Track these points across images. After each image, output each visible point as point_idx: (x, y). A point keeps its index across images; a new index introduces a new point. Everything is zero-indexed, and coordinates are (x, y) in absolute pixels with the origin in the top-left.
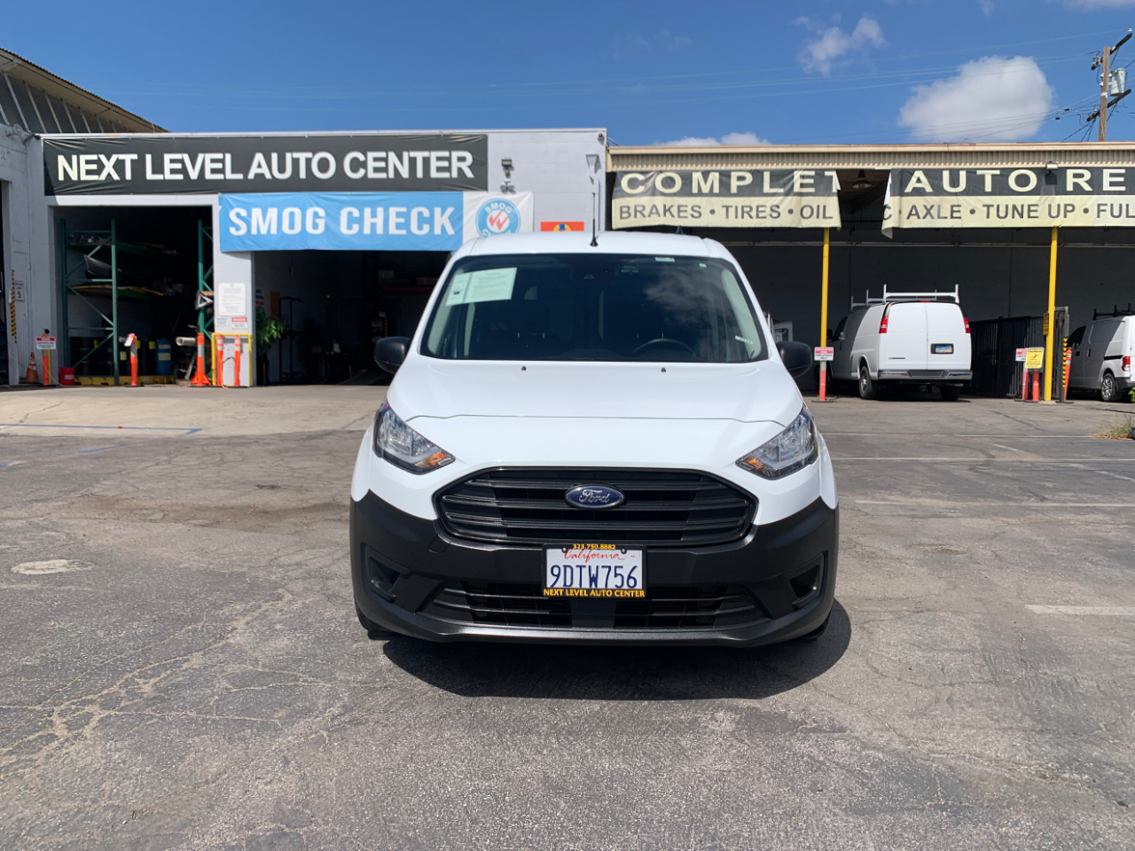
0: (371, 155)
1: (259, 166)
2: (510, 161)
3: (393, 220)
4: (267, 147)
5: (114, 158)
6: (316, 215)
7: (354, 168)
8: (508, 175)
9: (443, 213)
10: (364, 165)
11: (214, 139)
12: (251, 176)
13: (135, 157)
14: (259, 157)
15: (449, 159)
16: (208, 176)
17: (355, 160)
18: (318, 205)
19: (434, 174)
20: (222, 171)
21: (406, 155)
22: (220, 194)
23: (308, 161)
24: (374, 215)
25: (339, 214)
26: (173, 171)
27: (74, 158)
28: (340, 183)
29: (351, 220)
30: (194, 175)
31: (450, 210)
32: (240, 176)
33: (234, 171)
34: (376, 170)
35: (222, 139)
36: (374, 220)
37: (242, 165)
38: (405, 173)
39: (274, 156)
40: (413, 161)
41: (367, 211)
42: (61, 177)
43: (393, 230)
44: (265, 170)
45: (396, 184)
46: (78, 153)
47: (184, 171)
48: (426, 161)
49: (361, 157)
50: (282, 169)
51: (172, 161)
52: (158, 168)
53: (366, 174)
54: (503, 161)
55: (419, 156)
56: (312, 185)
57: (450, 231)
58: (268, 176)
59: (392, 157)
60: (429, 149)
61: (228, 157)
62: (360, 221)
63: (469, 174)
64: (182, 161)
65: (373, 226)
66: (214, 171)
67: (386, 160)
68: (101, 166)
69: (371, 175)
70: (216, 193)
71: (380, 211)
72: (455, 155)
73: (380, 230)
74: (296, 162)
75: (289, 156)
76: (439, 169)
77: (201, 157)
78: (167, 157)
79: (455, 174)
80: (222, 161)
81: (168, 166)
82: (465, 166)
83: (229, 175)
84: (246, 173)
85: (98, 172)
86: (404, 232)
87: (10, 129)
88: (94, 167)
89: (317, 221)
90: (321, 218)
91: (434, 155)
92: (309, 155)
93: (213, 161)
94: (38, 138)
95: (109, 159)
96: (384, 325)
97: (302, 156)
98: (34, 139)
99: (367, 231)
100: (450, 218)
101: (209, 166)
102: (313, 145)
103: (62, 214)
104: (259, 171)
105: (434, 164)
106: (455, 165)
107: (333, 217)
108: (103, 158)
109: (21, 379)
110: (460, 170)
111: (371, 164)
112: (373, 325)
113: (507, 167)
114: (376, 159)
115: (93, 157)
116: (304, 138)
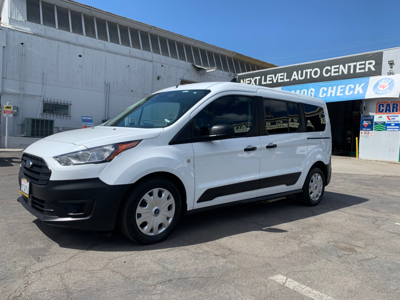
0: (333, 67)
1: (295, 76)
2: (393, 61)
3: (339, 90)
4: (297, 69)
5: (254, 78)
6: (312, 91)
7: (326, 73)
8: (391, 67)
9: (359, 86)
10: (330, 71)
11: (282, 68)
12: (292, 80)
13: (259, 77)
14: (295, 73)
15: (365, 64)
16: (279, 81)
17: (327, 69)
18: (313, 88)
19: (358, 71)
20: (283, 79)
21: (347, 65)
22: (282, 87)
23: (311, 72)
24: (332, 89)
25: (320, 90)
26: (269, 81)
27: (245, 80)
28: (322, 79)
30: (275, 81)
31: (363, 84)
32: (288, 80)
33: (287, 79)
34: (335, 72)
35: (284, 68)
36: (332, 91)
37: (289, 76)
38: (346, 72)
39: (300, 72)
40: (349, 67)
41: (330, 88)
43: (338, 94)
44: (296, 77)
45: (343, 77)
46: (246, 78)
47: (272, 80)
48: (355, 66)
49: (329, 68)
50: (302, 76)
51: (269, 77)
52: (265, 80)
53: (331, 74)
54: (389, 62)
55: (352, 65)
56: (312, 80)
57: (361, 92)
58: (297, 79)
59: (341, 66)
60: (357, 62)
61: (285, 74)
62: (327, 92)
63: (373, 69)
64: (272, 77)
65: (331, 93)
66: (281, 79)
67: (339, 68)
68: (251, 81)
69: (333, 74)
70: (281, 86)
71: (335, 88)
72: (367, 62)
73: (333, 95)
74: (306, 73)
75: (304, 71)
76: (360, 69)
77: (277, 75)
78: (268, 76)
79: (367, 70)
80: (284, 76)
81: (268, 79)
82: (371, 67)
83: (285, 80)
84: (290, 79)
86: (342, 94)
87: (230, 74)
88: (249, 82)
89: (312, 93)
90: (313, 92)
91: (358, 63)
92: (311, 70)
93: (281, 76)
94: (237, 75)
95: (253, 79)
97: (309, 71)
98: (236, 76)
99: (329, 95)
100: (362, 87)
101: (280, 78)
102: (312, 66)
104: (295, 77)
105: (358, 67)
106: (367, 66)
107: (317, 92)
108: (252, 79)
110: (369, 68)
111: (333, 70)
112: (348, 133)
113: (391, 64)
114: (335, 68)
115: (249, 79)
116: (310, 64)
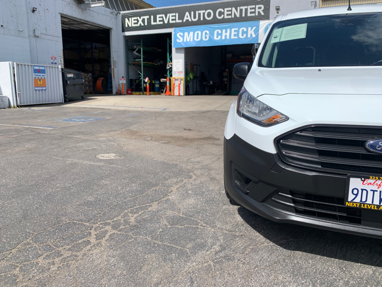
0: (226, 9)
1: (187, 17)
2: (279, 7)
3: (233, 33)
4: (189, 9)
5: (142, 18)
6: (206, 33)
7: (220, 15)
8: (278, 13)
9: (251, 29)
10: (223, 13)
11: (172, 8)
12: (184, 21)
13: (148, 17)
14: (187, 14)
15: (255, 8)
16: (171, 22)
17: (220, 12)
18: (207, 30)
19: (249, 15)
20: (175, 20)
21: (239, 8)
23: (204, 14)
24: (226, 32)
25: (214, 33)
26: (160, 21)
27: (130, 19)
28: (215, 21)
29: (218, 34)
30: (166, 22)
31: (254, 28)
32: (181, 21)
33: (179, 19)
34: (228, 15)
35: (175, 8)
36: (226, 34)
37: (181, 17)
38: (238, 15)
39: (192, 13)
40: (241, 10)
41: (224, 31)
42: (126, 26)
43: (232, 37)
44: (189, 18)
45: (235, 20)
46: (131, 17)
47: (163, 21)
48: (246, 10)
49: (222, 10)
50: (195, 17)
51: (159, 17)
52: (155, 20)
53: (224, 17)
54: (276, 7)
55: (244, 8)
56: (205, 22)
57: (254, 36)
58: (190, 20)
59: (234, 9)
60: (248, 5)
61: (177, 14)
62: (221, 35)
63: (262, 14)
64: (162, 17)
65: (226, 36)
66: (172, 20)
67: (231, 11)
68: (138, 21)
69: (226, 17)
70: (173, 28)
71: (228, 30)
72: (257, 6)
73: (228, 37)
74: (199, 14)
75: (197, 12)
76: (251, 13)
77: (168, 15)
78: (158, 16)
79: (257, 14)
80: (175, 16)
81: (158, 19)
82: (261, 11)
83: (178, 21)
85: (137, 23)
86: (236, 37)
87: (112, 11)
88: (136, 21)
89: (206, 35)
90: (208, 34)
91: (249, 7)
92: (204, 11)
93: (172, 16)
94: (120, 13)
95: (140, 18)
96: (228, 74)
97: (202, 12)
98: (119, 14)
99: (223, 38)
100: (254, 31)
101: (171, 18)
102: (205, 8)
103: (127, 39)
104: (187, 19)
105: (249, 11)
106: (257, 10)
107: (212, 34)
108: (138, 18)
109: (116, 92)
110: (259, 12)
111: (226, 13)
112: (224, 74)
113: (278, 9)
114: (228, 11)
115: (136, 18)
116: (202, 5)
